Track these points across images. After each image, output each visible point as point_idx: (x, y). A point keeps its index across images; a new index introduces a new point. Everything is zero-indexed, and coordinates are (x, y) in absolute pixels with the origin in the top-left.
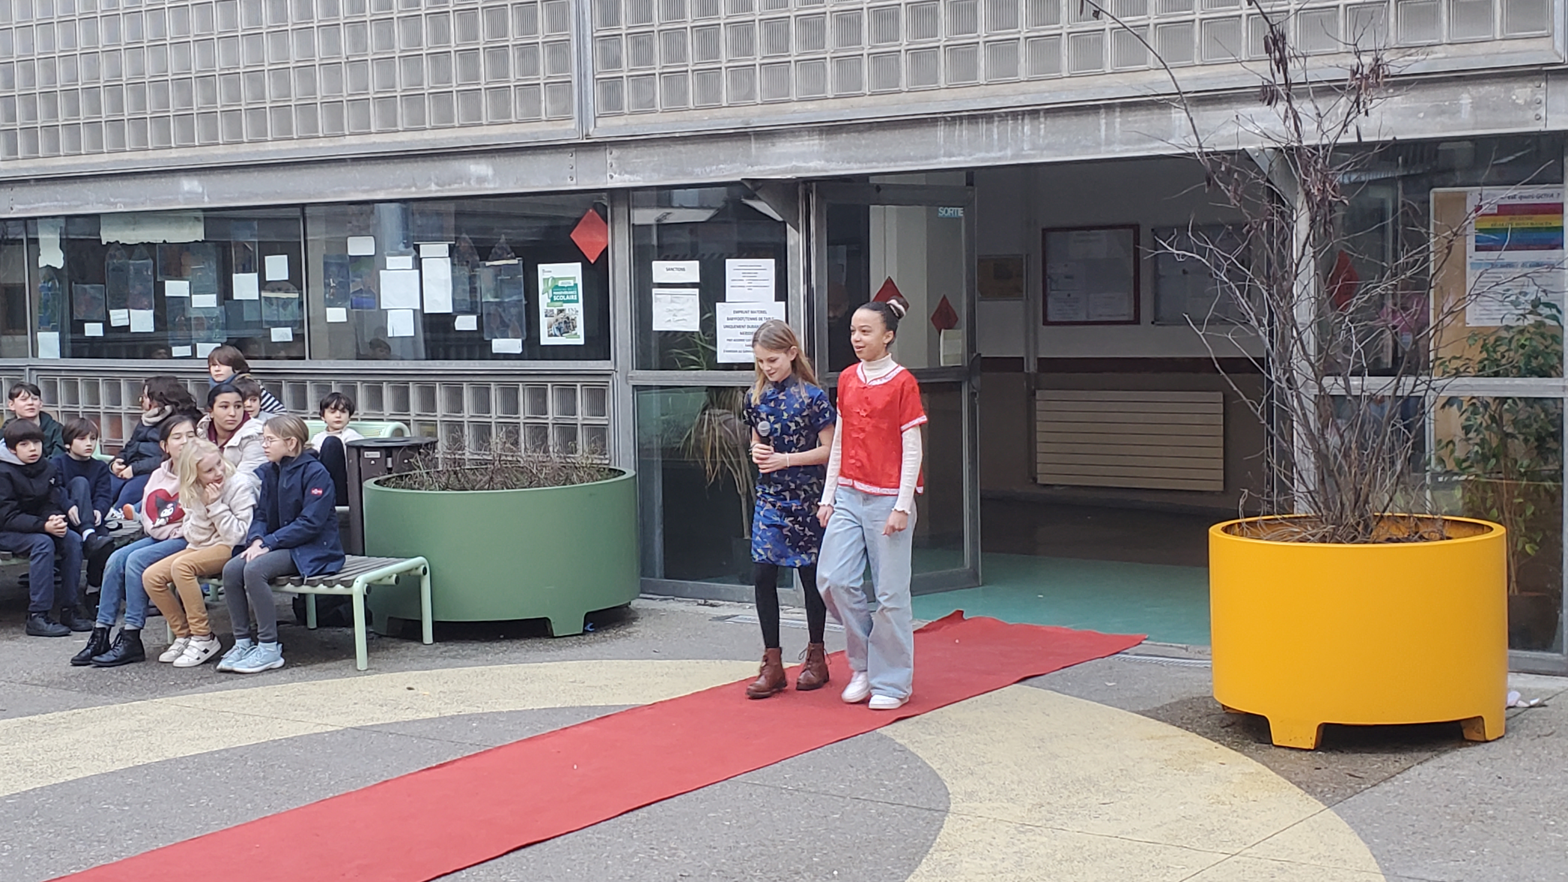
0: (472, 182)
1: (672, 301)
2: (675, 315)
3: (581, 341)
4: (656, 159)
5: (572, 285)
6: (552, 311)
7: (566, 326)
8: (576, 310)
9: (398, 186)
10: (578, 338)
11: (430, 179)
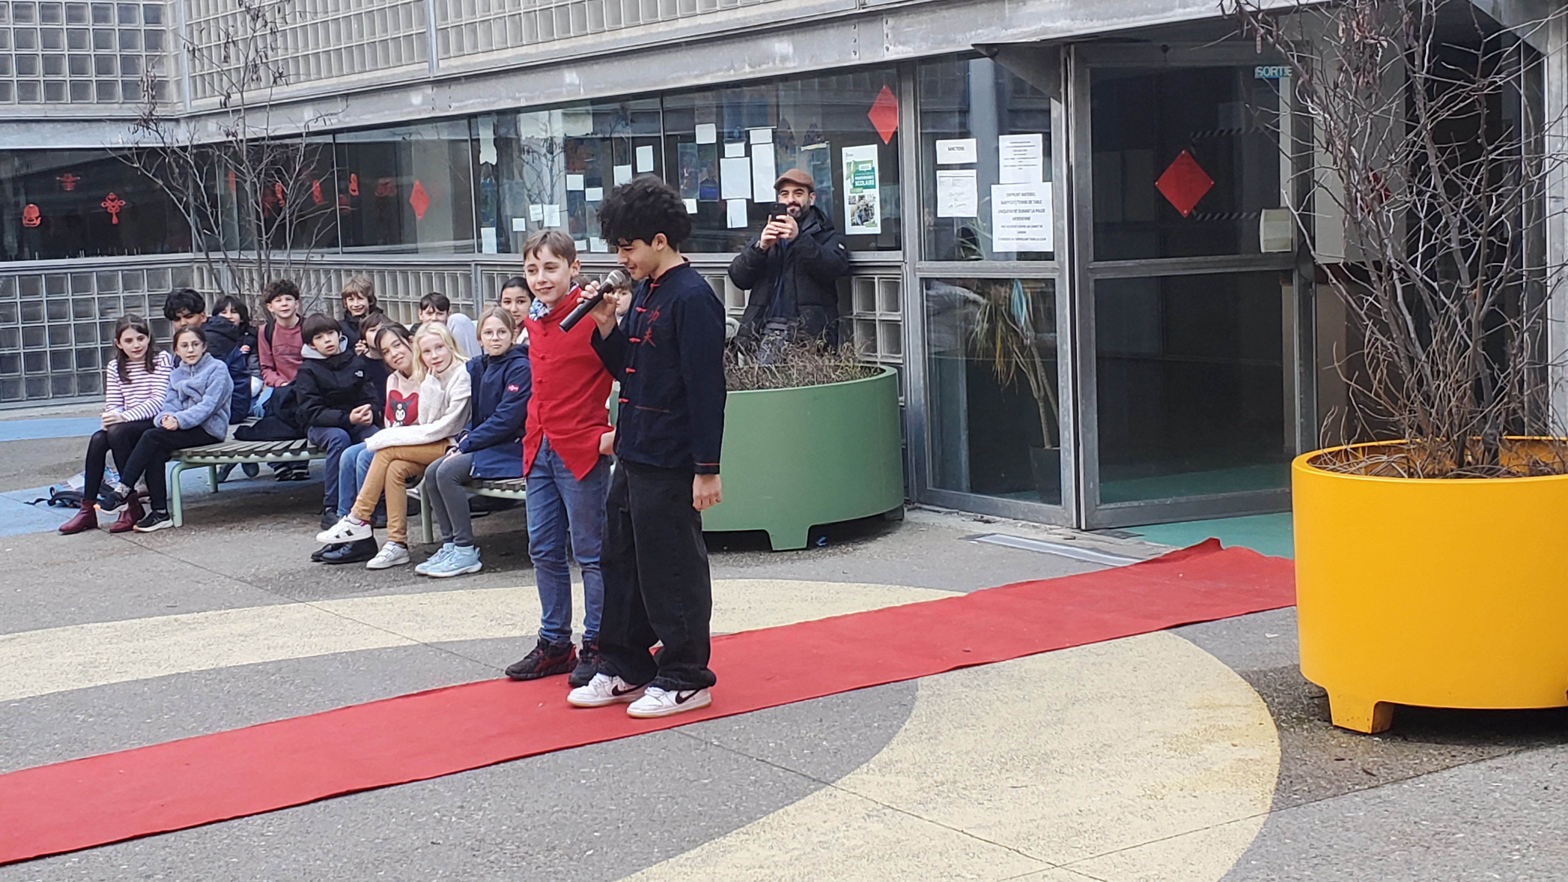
0: (777, 62)
1: (954, 185)
2: (956, 200)
3: (878, 230)
4: (924, 26)
5: (870, 169)
6: (854, 197)
7: (865, 215)
8: (873, 196)
9: (720, 70)
10: (874, 228)
11: (744, 60)
